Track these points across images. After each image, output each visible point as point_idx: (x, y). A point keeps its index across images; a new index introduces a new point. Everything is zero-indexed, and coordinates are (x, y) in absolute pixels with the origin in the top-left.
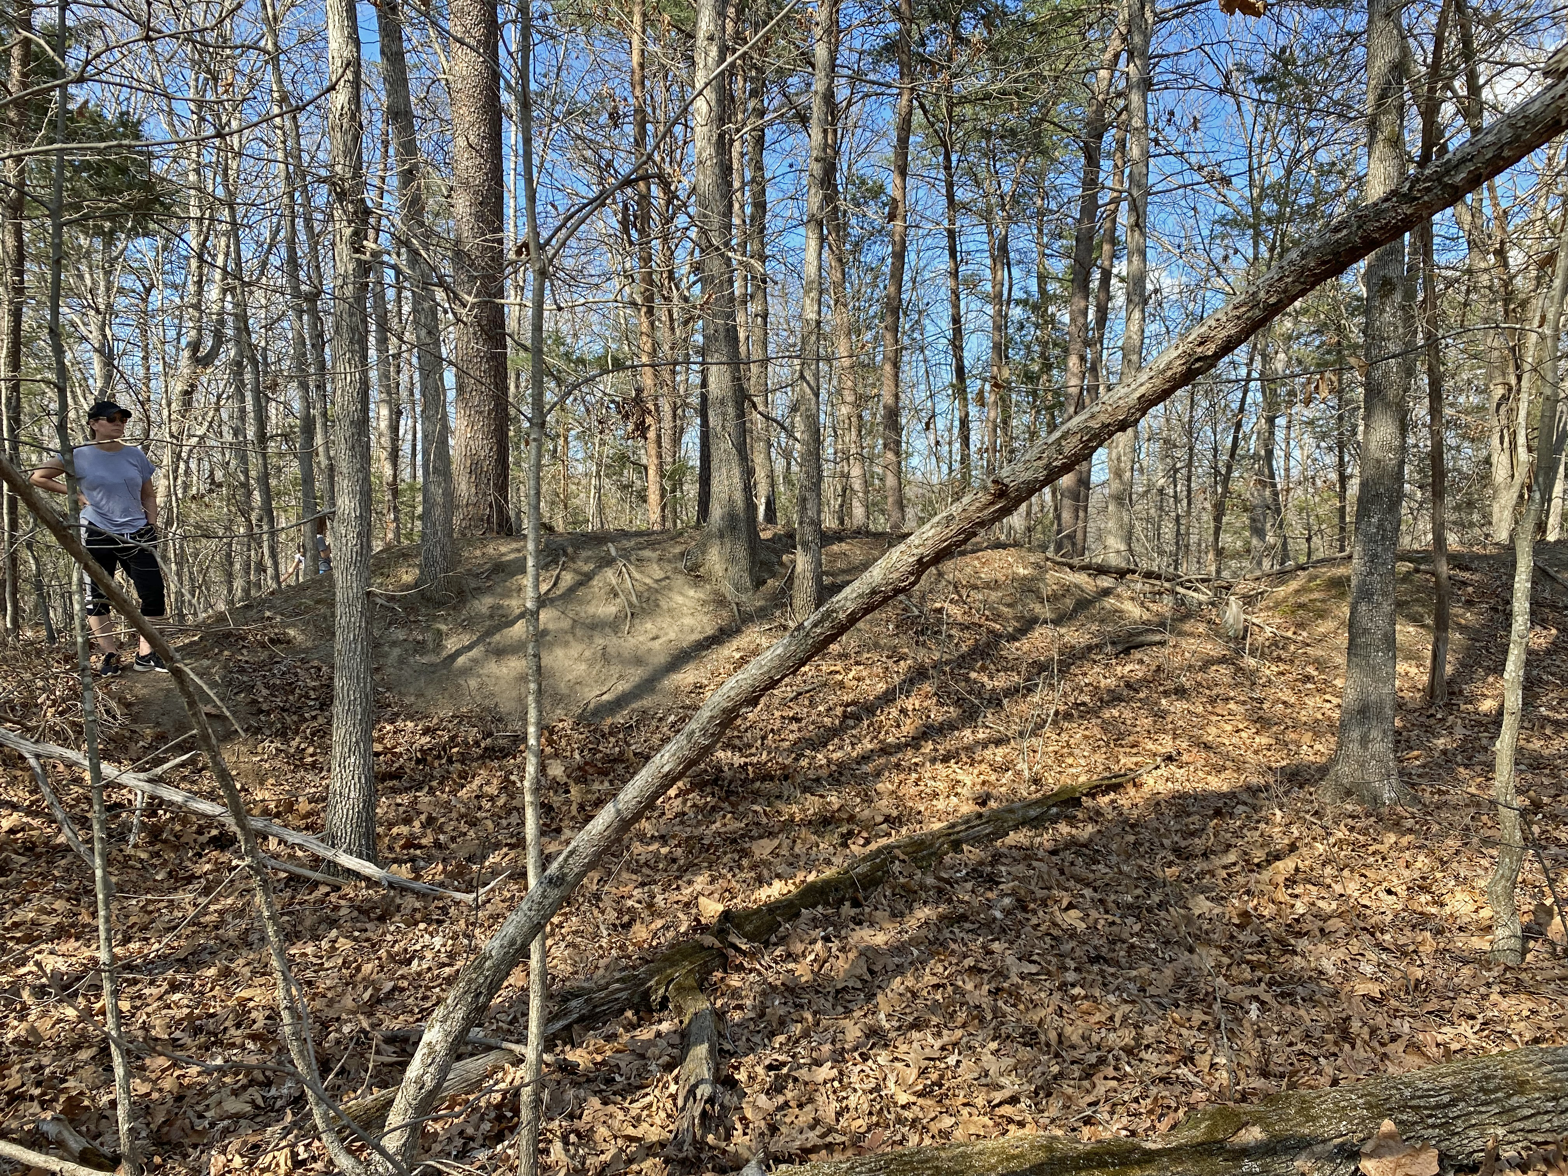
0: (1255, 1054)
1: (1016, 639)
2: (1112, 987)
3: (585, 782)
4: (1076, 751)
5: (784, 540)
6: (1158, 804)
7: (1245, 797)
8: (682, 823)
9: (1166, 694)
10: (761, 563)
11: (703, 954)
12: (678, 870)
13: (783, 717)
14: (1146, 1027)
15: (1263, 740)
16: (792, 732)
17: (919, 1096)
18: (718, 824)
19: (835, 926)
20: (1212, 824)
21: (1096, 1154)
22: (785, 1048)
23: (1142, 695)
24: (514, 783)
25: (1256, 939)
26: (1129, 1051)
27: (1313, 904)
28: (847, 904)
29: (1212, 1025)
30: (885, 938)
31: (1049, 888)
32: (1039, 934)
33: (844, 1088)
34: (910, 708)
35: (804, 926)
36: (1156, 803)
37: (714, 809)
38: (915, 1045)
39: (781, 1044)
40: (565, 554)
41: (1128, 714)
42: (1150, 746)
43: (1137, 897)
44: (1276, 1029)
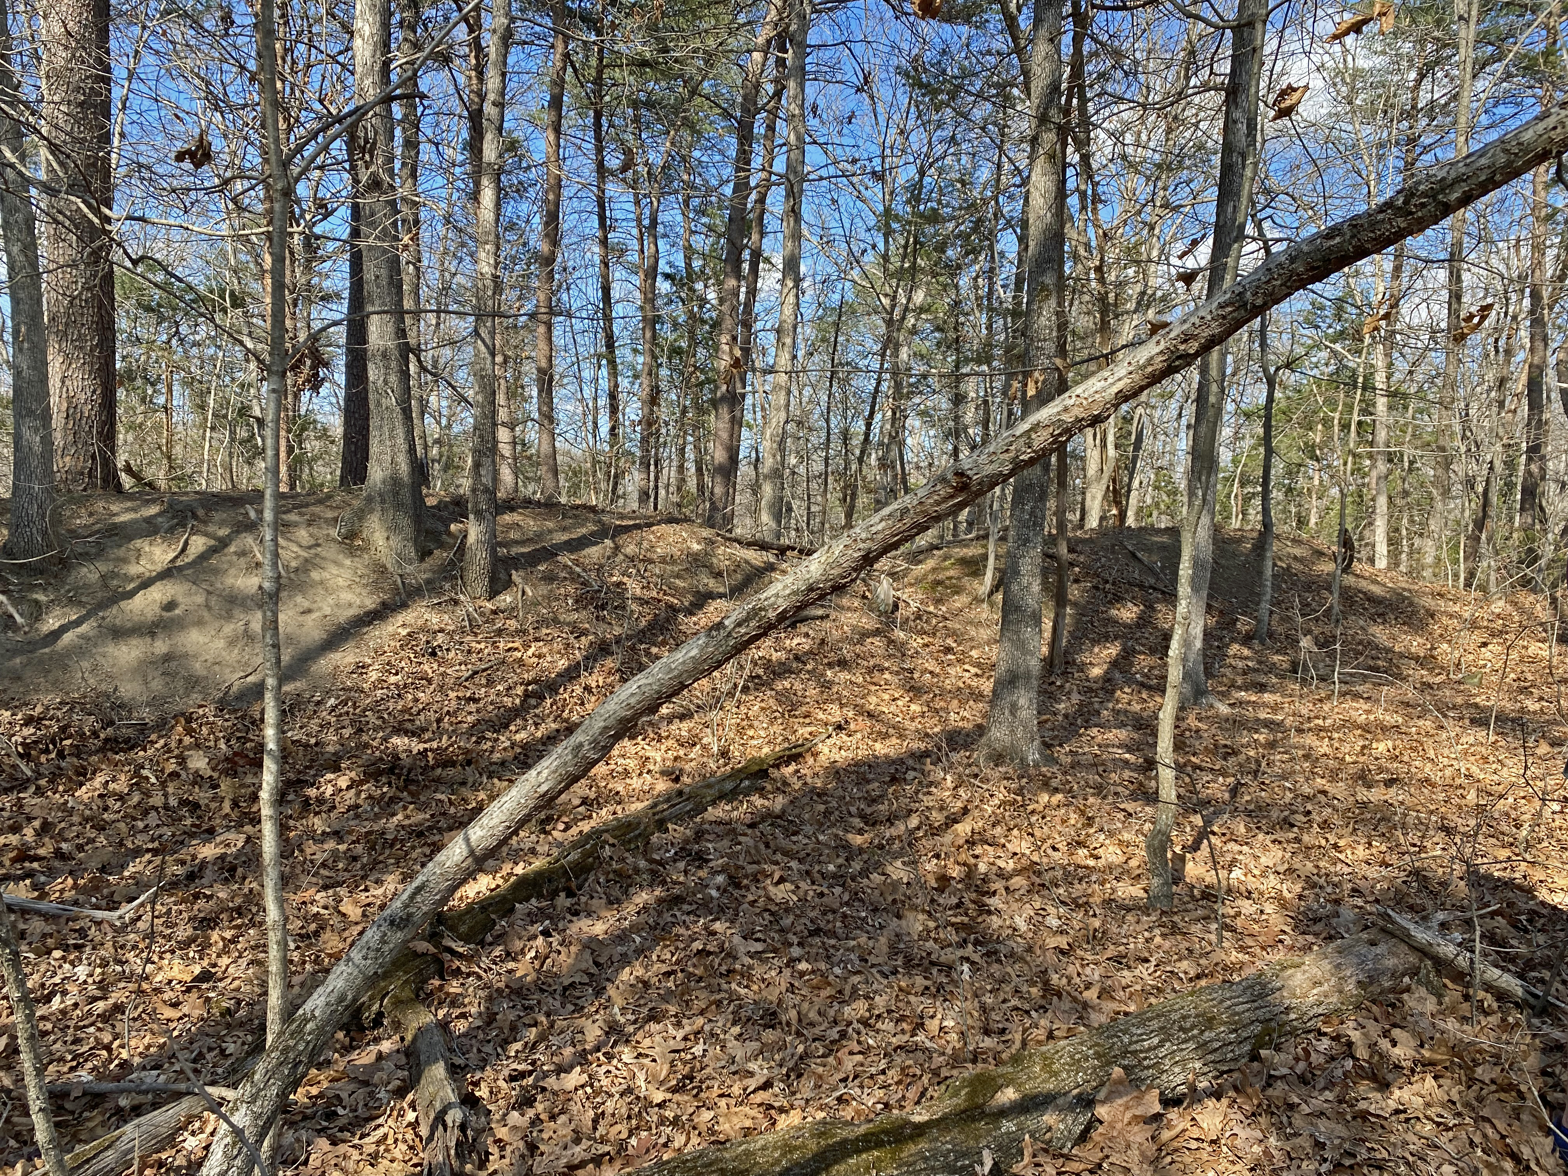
0: (976, 1014)
1: (692, 614)
2: (835, 960)
3: (235, 775)
4: (756, 723)
5: (451, 507)
6: (837, 772)
7: (910, 762)
8: (357, 816)
9: (830, 665)
10: (427, 532)
11: (417, 962)
12: (362, 868)
13: (458, 698)
14: (877, 998)
15: (915, 708)
16: (470, 713)
17: (673, 1092)
18: (400, 817)
19: (551, 919)
20: (891, 790)
21: (873, 1134)
22: (522, 1056)
23: (809, 667)
24: (147, 778)
25: (954, 901)
26: (865, 1022)
27: (993, 864)
28: (563, 895)
29: (933, 990)
30: (605, 927)
31: (758, 863)
32: (758, 911)
33: (596, 1093)
34: (594, 685)
35: (521, 923)
36: (835, 772)
37: (393, 800)
38: (658, 1038)
39: (517, 1052)
40: (195, 516)
41: (798, 686)
42: (821, 715)
43: (840, 866)
44: (989, 987)
